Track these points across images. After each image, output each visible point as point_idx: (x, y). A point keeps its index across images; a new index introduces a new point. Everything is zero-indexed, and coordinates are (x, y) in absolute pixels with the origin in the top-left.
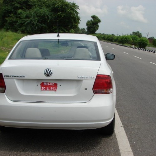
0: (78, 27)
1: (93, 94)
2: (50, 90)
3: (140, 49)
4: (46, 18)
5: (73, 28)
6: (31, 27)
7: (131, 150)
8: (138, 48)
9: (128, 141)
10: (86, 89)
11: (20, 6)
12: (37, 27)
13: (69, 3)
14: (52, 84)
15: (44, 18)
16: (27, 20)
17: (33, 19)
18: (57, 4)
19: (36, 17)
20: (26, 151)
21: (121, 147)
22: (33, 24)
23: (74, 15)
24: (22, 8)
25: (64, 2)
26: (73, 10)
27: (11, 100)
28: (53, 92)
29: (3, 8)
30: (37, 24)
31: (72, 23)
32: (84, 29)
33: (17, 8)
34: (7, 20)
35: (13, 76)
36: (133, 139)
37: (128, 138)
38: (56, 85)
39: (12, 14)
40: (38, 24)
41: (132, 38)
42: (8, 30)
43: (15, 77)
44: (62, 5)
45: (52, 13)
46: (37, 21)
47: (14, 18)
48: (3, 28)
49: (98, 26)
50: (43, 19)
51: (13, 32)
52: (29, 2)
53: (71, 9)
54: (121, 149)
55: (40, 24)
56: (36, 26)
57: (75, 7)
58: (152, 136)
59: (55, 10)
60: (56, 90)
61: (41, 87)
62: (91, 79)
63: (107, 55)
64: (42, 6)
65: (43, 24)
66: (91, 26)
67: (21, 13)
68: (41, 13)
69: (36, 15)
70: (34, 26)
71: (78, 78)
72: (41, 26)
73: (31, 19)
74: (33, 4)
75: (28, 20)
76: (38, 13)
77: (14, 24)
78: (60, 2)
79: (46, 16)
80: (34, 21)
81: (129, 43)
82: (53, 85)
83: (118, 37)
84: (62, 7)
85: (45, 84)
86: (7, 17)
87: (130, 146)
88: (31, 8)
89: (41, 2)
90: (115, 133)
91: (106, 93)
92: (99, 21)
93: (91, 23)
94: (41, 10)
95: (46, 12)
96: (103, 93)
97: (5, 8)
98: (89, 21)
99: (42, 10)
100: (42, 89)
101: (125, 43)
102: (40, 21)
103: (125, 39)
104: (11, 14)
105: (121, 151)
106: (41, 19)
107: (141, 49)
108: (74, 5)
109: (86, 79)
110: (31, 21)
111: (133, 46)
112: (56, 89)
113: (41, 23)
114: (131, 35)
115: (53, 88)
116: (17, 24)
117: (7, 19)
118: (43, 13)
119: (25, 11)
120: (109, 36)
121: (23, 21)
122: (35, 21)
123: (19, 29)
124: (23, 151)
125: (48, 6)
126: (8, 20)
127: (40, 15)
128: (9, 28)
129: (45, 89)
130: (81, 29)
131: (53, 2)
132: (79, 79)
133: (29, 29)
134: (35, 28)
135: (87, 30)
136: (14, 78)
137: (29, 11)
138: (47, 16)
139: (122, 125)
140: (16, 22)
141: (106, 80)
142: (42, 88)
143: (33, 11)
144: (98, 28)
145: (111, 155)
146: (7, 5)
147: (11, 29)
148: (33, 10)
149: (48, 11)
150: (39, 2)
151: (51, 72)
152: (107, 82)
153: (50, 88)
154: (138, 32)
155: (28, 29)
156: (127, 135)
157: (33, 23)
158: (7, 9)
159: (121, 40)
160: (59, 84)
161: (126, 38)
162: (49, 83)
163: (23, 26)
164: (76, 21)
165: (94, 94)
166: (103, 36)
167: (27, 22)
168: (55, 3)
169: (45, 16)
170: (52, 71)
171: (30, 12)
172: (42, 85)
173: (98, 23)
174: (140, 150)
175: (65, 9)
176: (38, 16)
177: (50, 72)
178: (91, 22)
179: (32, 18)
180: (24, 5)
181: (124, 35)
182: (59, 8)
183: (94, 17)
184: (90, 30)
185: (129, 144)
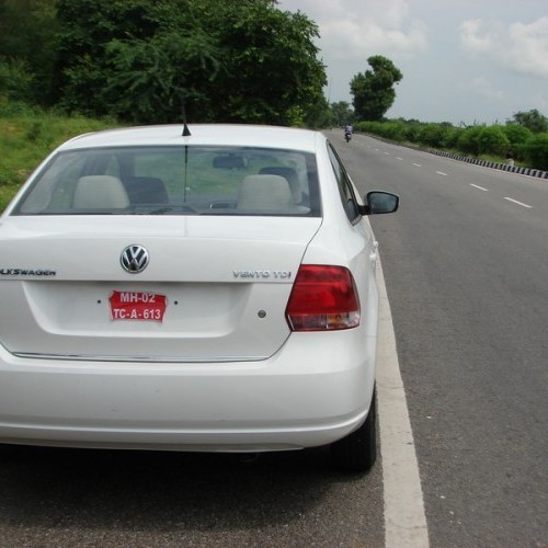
0: (324, 99)
1: (288, 330)
2: (142, 318)
3: (534, 175)
4: (204, 67)
5: (299, 102)
6: (152, 99)
7: (424, 521)
8: (527, 170)
9: (421, 493)
10: (262, 314)
11: (115, 27)
12: (171, 100)
13: (284, 15)
14: (150, 297)
15: (197, 69)
16: (140, 77)
17: (159, 71)
18: (243, 21)
19: (169, 65)
20: (64, 525)
21: (390, 514)
22: (160, 90)
23: (303, 55)
24: (121, 36)
25: (268, 12)
26: (297, 38)
27: (13, 354)
28: (153, 324)
29: (57, 35)
30: (172, 90)
31: (295, 85)
32: (343, 105)
33: (106, 35)
34: (69, 77)
35: (17, 272)
36: (439, 484)
37: (424, 484)
38: (160, 301)
39: (87, 57)
40: (176, 88)
41: (508, 134)
42: (73, 112)
43: (24, 273)
44: (261, 22)
45: (225, 51)
46: (171, 77)
47: (94, 69)
48: (55, 105)
49: (392, 93)
50: (192, 71)
51: (89, 117)
52: (145, 12)
53: (290, 37)
54: (390, 520)
55: (182, 89)
56: (168, 98)
57: (303, 30)
58: (509, 476)
59: (235, 39)
60: (161, 319)
61: (113, 307)
62: (279, 280)
63: (372, 195)
64: (189, 28)
65: (193, 89)
66: (366, 94)
67: (117, 51)
68: (187, 50)
69: (170, 56)
70: (163, 95)
71: (236, 276)
72: (187, 96)
73: (151, 70)
74: (162, 20)
75: (142, 77)
76: (174, 52)
77: (93, 89)
78: (252, 12)
79: (203, 61)
80: (161, 80)
81: (497, 154)
82: (151, 301)
83: (460, 132)
84: (258, 30)
85: (124, 298)
86: (69, 66)
87: (423, 510)
88: (151, 35)
89: (189, 11)
90: (380, 464)
91: (335, 327)
92: (397, 76)
93: (367, 84)
94: (185, 41)
95: (203, 48)
96: (323, 329)
97: (63, 36)
98: (360, 75)
99: (190, 40)
100: (114, 313)
101: (484, 152)
102: (184, 80)
103: (485, 140)
104: (82, 55)
105: (388, 527)
106: (187, 73)
107: (538, 171)
108: (302, 22)
109: (261, 279)
110: (153, 78)
111: (512, 163)
112: (162, 314)
113: (187, 85)
114: (509, 122)
115: (152, 312)
116: (105, 89)
117: (68, 72)
118: (194, 51)
119: (132, 45)
120: (428, 127)
121: (123, 78)
122: (165, 79)
123: (110, 108)
124: (54, 526)
125: (209, 27)
126: (73, 77)
127: (183, 59)
128: (77, 105)
129: (123, 313)
130: (334, 105)
131: (229, 13)
132: (239, 280)
133: (145, 105)
134: (167, 104)
135: (352, 108)
136: (19, 276)
137: (144, 44)
138: (208, 61)
139: (411, 439)
140: (101, 82)
141: (336, 284)
142: (116, 310)
143: (157, 45)
144: (392, 101)
145: (352, 538)
146: (71, 26)
147: (84, 107)
148: (158, 41)
149: (210, 43)
150: (183, 12)
151: (144, 256)
152: (335, 292)
153: (140, 312)
154: (535, 113)
155: (142, 108)
156: (421, 472)
157: (160, 85)
158: (70, 40)
159: (468, 142)
160: (171, 297)
161: (486, 135)
162: (140, 295)
163: (124, 97)
164: (307, 78)
165: (292, 330)
166: (407, 129)
167: (136, 84)
168: (235, 17)
169: (199, 63)
170: (146, 254)
171: (147, 48)
172: (115, 300)
173: (391, 84)
174: (454, 524)
175: (269, 34)
176: (174, 63)
177: (139, 258)
178: (369, 80)
179: (156, 68)
180: (129, 22)
181: (480, 124)
182: (248, 34)
183: (376, 62)
184: (364, 108)
185: (421, 503)
